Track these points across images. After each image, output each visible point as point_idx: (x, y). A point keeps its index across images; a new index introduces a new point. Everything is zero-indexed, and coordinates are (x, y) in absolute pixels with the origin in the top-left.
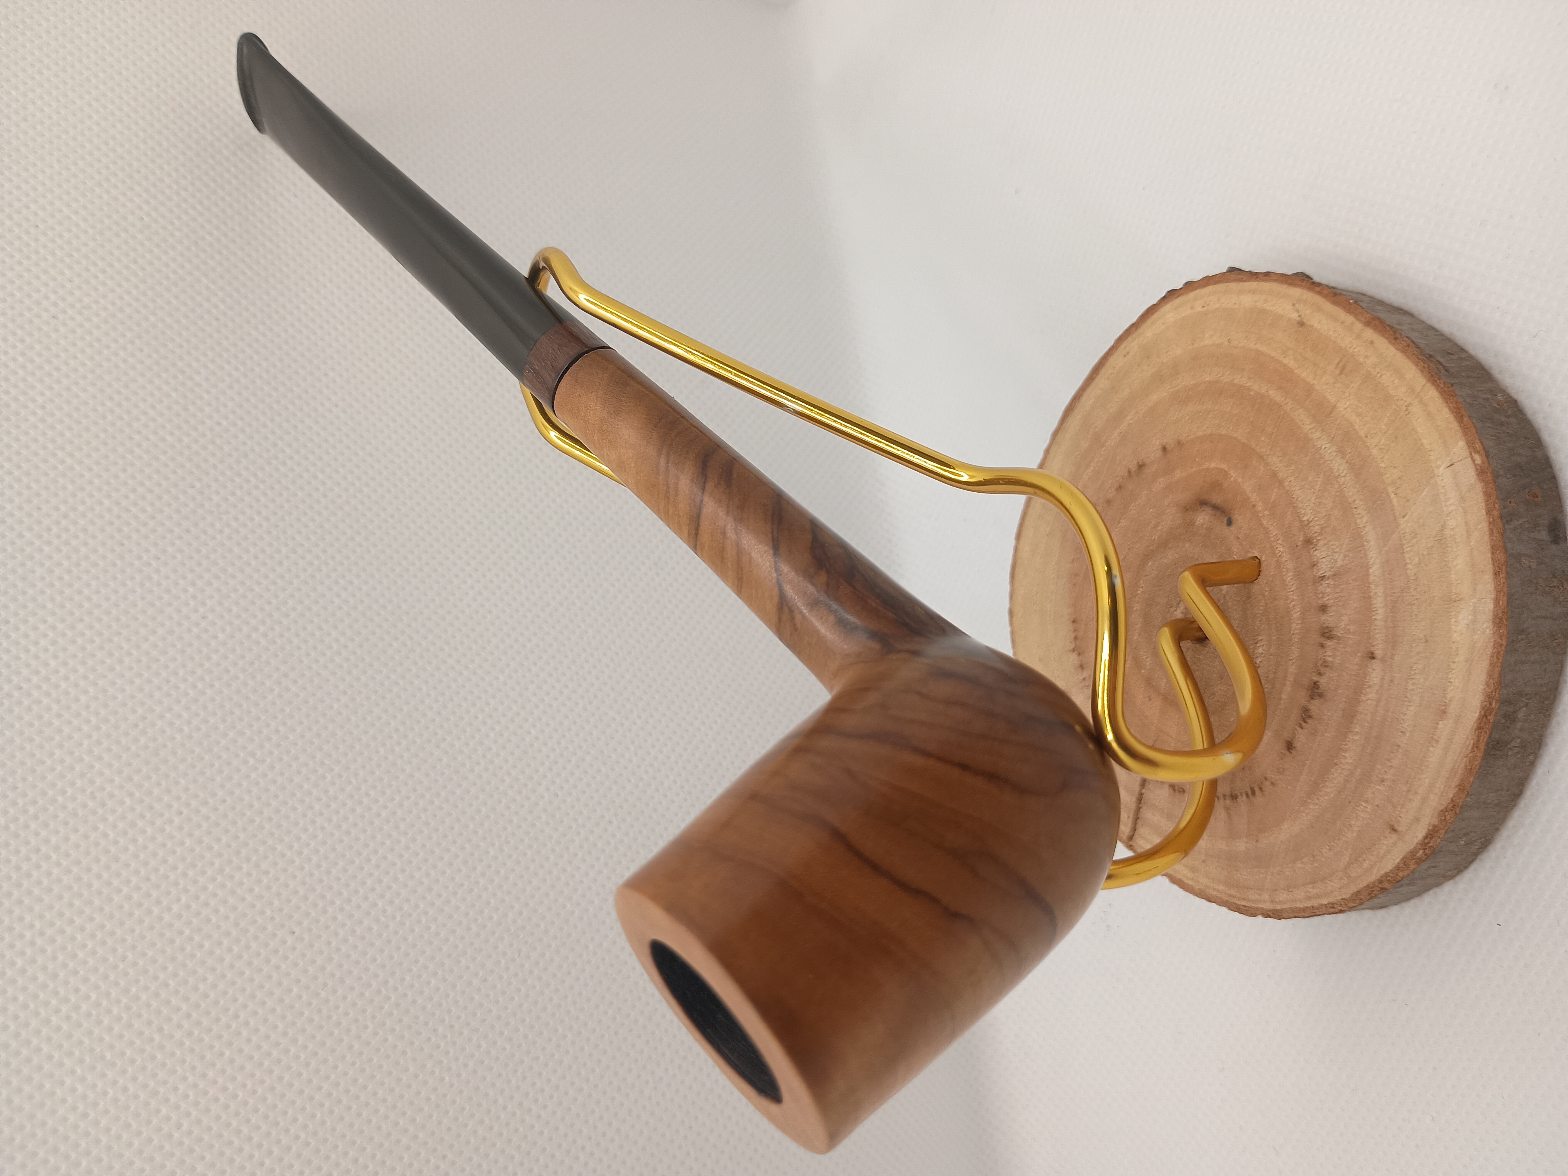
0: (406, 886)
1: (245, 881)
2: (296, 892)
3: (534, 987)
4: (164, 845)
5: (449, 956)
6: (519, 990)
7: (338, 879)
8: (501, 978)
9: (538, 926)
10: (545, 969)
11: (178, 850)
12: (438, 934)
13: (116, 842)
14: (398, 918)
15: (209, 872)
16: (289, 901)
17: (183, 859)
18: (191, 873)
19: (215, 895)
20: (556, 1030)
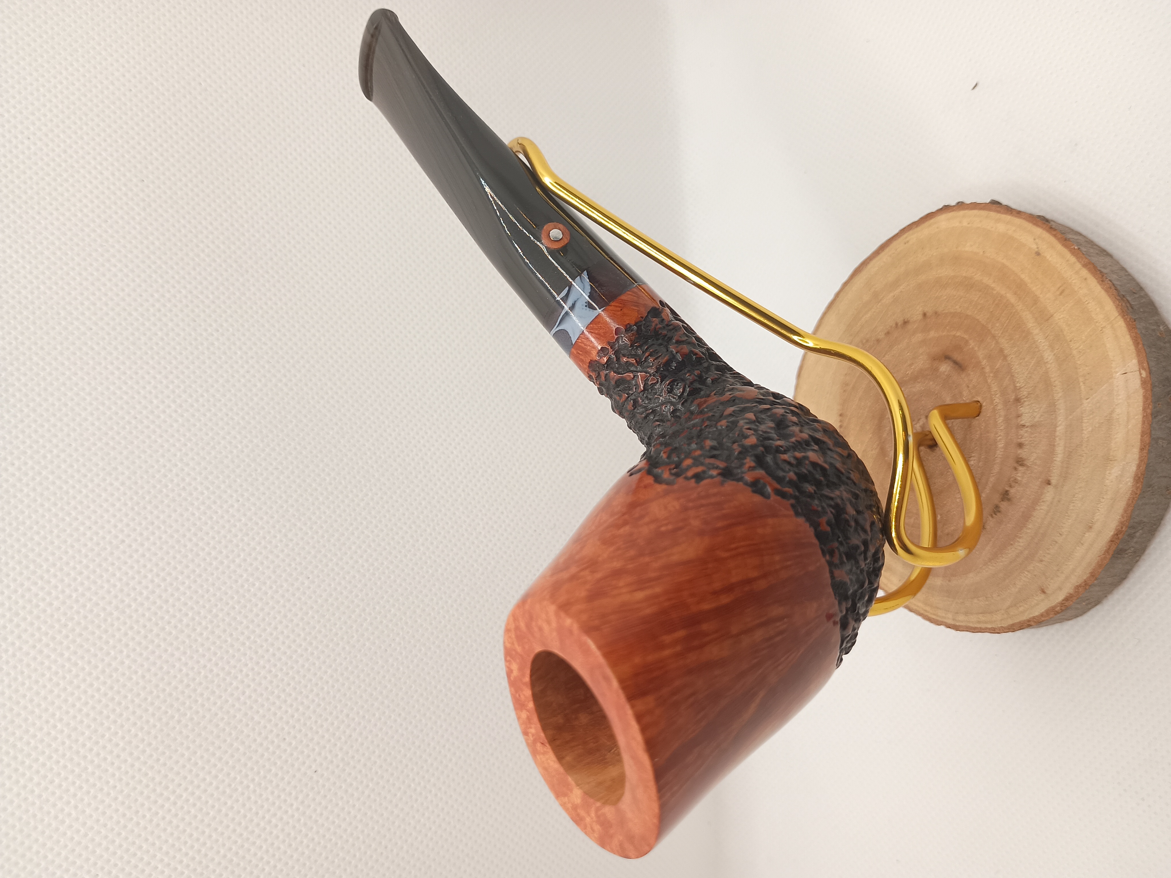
0: (376, 550)
1: (279, 545)
2: (309, 553)
3: (453, 615)
4: (229, 521)
5: (402, 595)
6: (444, 617)
7: (335, 545)
8: (434, 609)
9: (457, 577)
10: (461, 605)
11: (238, 524)
12: (395, 581)
13: (200, 519)
14: (371, 571)
15: (257, 539)
16: (305, 558)
17: (241, 530)
18: (246, 539)
19: (261, 553)
20: (467, 642)
